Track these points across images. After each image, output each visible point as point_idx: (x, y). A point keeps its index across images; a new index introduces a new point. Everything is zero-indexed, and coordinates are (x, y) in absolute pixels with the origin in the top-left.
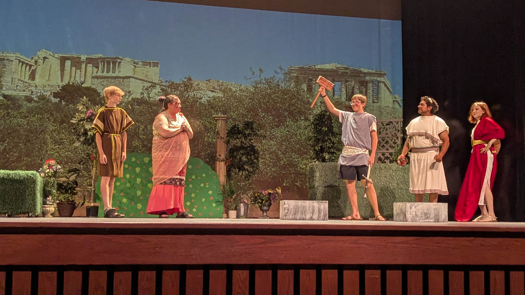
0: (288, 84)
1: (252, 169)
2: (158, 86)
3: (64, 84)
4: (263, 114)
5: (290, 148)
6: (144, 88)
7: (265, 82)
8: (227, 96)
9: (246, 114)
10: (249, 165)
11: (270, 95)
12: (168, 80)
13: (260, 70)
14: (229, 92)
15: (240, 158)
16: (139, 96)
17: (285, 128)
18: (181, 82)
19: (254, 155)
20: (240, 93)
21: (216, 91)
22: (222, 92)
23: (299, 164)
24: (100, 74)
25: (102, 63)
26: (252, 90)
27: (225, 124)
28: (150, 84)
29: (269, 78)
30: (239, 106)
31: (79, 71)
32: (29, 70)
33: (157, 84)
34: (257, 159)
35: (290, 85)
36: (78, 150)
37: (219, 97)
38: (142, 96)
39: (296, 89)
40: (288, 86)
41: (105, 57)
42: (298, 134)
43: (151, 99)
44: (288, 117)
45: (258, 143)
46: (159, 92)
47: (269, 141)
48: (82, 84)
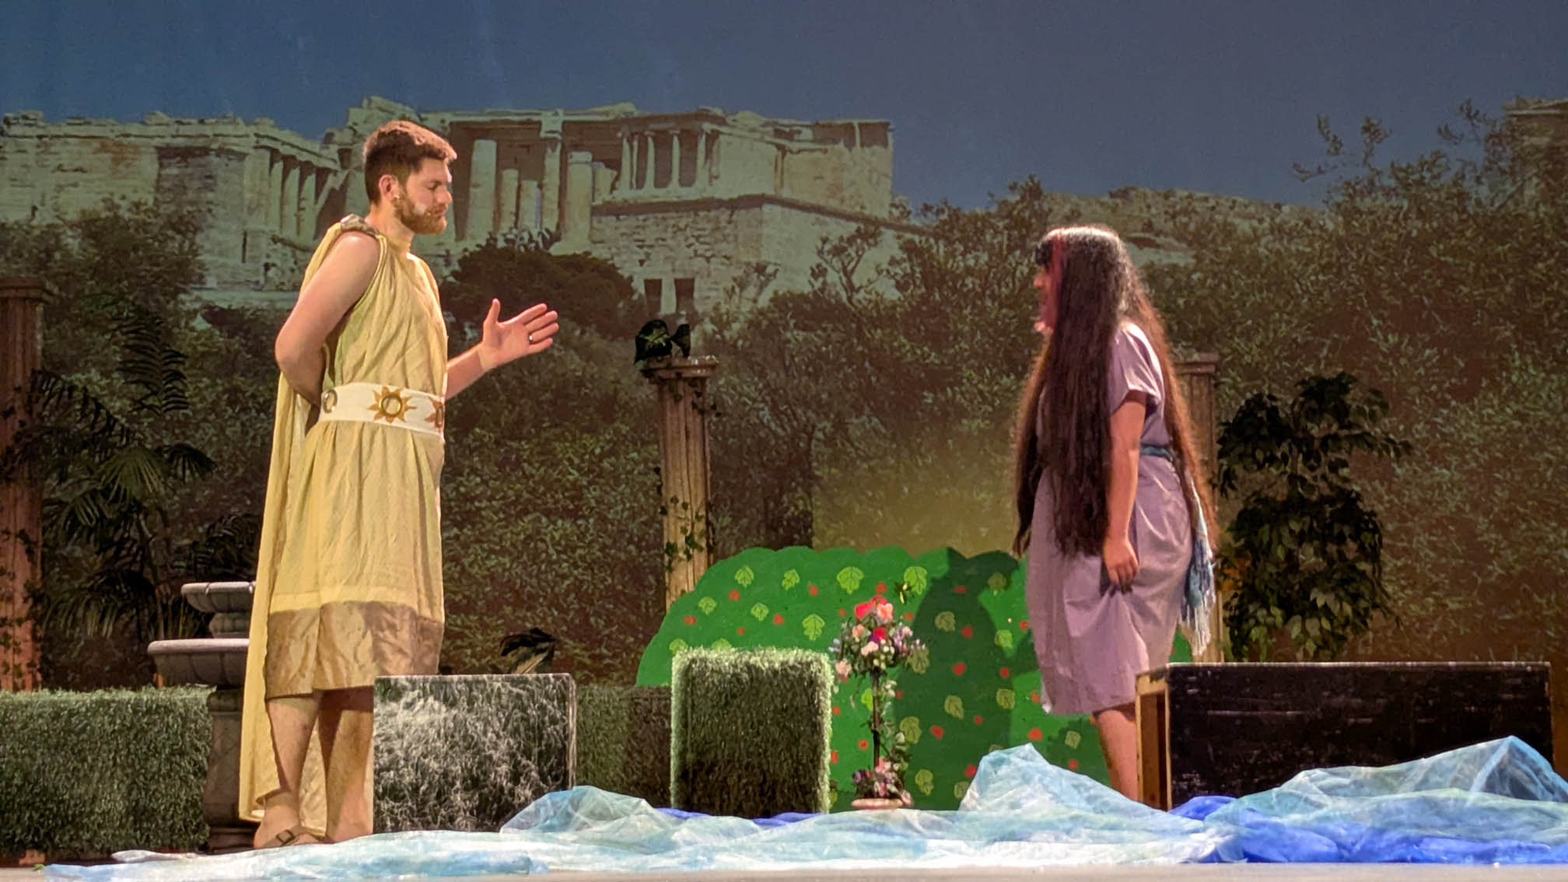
0: (1510, 189)
1: (1348, 609)
2: (888, 235)
3: (472, 248)
4: (1393, 339)
5: (1534, 498)
6: (827, 247)
7: (1393, 183)
8: (1212, 261)
9: (1307, 343)
10: (1333, 589)
11: (1421, 245)
12: (929, 203)
13: (1366, 129)
14: (1224, 243)
15: (1290, 555)
16: (803, 285)
17: (1504, 401)
18: (994, 209)
19: (1355, 537)
20: (1277, 245)
21: (1160, 240)
22: (1190, 244)
24: (625, 193)
25: (635, 144)
26: (1330, 226)
27: (1210, 392)
28: (853, 227)
29: (1415, 164)
30: (1272, 308)
31: (535, 183)
32: (317, 195)
33: (888, 226)
34: (1372, 555)
35: (1521, 190)
36: (540, 545)
37: (1175, 266)
38: (818, 284)
39: (1552, 211)
40: (1511, 196)
41: (648, 113)
43: (861, 295)
44: (1514, 346)
45: (1371, 480)
46: (893, 262)
47: (1428, 469)
48: (548, 243)
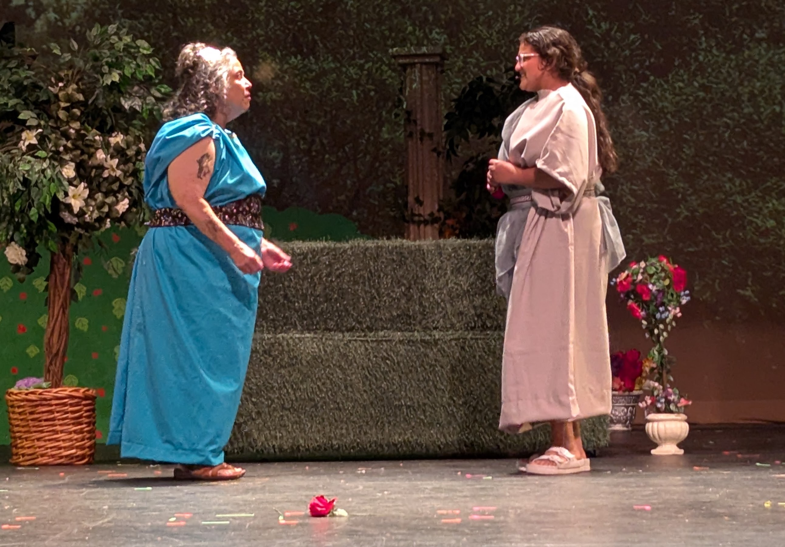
17: (692, 76)
23: (750, 214)
42: (745, 98)
